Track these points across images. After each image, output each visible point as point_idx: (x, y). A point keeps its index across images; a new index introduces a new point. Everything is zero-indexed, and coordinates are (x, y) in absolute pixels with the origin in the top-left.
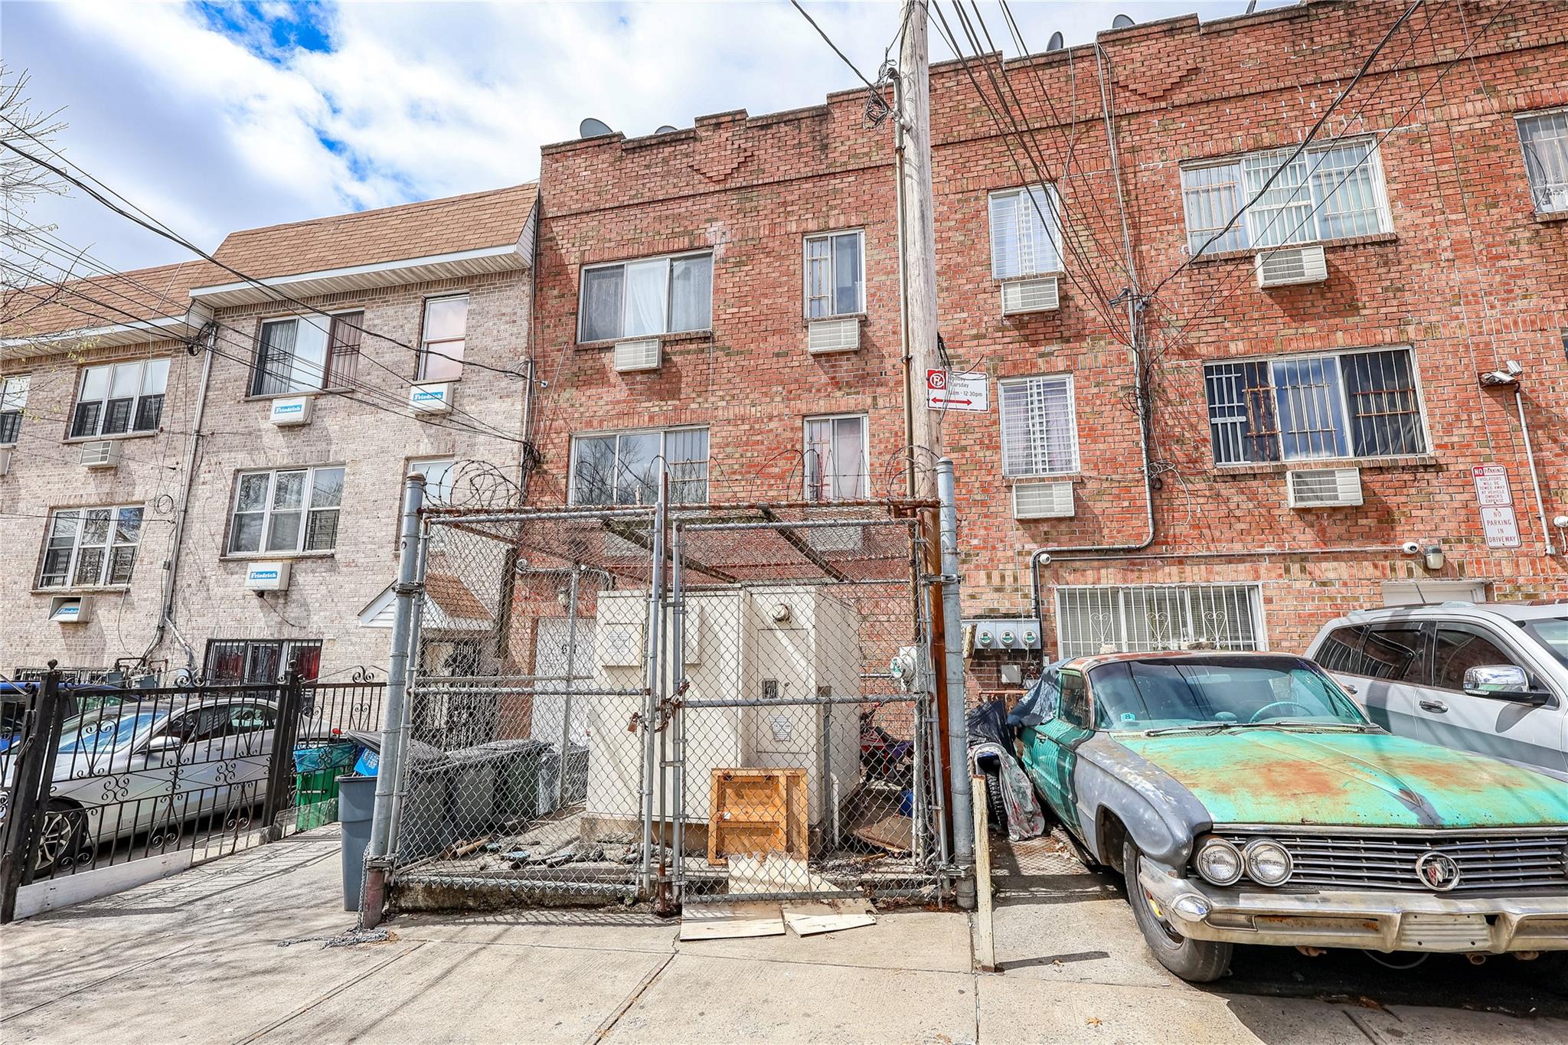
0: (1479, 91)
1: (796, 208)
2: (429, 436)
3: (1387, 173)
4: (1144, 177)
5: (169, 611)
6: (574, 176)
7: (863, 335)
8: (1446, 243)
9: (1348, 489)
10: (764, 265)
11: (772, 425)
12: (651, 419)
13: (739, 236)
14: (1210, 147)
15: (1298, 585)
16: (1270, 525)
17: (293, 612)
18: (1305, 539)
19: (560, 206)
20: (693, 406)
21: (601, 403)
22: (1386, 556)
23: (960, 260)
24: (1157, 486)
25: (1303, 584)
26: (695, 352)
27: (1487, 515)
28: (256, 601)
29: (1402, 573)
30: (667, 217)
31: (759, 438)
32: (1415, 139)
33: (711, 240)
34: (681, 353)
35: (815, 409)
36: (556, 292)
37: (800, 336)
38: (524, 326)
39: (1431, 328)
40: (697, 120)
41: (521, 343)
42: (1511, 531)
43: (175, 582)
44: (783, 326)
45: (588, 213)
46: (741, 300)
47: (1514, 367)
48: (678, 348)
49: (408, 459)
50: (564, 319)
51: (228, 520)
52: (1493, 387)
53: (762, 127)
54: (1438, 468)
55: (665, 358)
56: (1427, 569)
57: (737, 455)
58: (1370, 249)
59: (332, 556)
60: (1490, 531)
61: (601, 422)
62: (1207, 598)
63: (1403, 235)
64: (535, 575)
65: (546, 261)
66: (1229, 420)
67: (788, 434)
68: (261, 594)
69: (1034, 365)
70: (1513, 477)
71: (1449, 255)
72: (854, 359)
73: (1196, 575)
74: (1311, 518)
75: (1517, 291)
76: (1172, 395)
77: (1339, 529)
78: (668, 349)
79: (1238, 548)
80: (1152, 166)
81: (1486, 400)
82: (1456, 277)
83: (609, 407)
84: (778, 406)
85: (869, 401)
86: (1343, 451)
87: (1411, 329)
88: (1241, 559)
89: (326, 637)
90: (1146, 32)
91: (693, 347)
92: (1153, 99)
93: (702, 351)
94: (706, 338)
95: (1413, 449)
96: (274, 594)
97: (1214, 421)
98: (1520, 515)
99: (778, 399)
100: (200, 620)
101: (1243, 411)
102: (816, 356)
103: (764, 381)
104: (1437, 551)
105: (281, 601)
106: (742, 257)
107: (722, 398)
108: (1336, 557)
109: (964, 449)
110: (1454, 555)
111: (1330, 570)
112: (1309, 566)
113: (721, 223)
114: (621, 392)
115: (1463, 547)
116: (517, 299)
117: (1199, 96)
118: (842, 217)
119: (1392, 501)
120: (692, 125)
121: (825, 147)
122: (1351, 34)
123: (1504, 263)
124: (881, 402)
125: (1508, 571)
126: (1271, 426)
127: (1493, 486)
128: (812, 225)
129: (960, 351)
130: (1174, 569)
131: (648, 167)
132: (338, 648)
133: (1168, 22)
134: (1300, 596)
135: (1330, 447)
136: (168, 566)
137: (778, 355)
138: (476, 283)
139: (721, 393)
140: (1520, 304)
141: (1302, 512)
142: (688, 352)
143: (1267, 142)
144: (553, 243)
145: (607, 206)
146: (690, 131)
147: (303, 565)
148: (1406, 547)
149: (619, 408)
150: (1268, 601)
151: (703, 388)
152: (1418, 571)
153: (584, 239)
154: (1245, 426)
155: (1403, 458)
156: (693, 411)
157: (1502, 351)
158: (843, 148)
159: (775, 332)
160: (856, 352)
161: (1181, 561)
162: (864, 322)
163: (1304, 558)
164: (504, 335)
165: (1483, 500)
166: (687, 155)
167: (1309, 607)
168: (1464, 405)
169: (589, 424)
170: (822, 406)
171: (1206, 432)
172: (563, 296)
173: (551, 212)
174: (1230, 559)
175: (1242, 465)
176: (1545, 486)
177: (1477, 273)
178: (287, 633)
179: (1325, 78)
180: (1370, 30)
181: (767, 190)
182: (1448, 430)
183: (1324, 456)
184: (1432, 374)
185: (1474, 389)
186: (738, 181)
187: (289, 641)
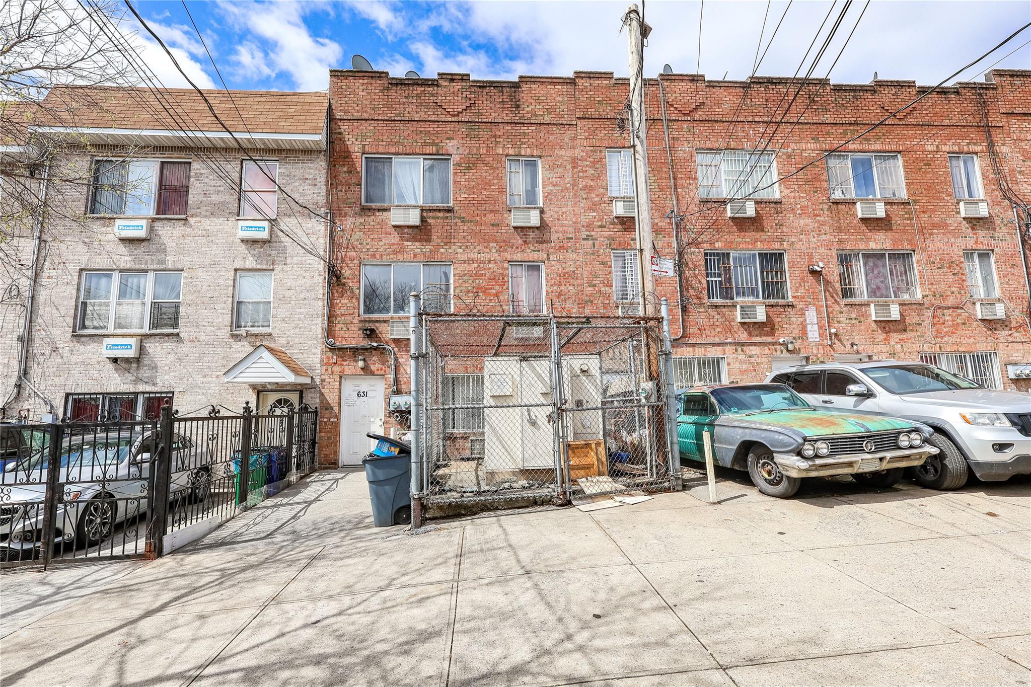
0: (813, 139)
1: (502, 140)
2: (252, 255)
3: (779, 170)
4: (680, 154)
5: (25, 373)
6: (355, 94)
7: (542, 219)
8: (799, 206)
9: (761, 315)
10: (484, 171)
11: (491, 265)
12: (415, 256)
13: (467, 151)
14: (708, 144)
15: (740, 357)
16: (729, 329)
17: (145, 373)
18: (743, 336)
19: (346, 112)
20: (442, 250)
21: (381, 243)
22: (773, 344)
23: (592, 184)
24: (684, 309)
25: (742, 357)
26: (442, 218)
27: (809, 327)
28: (110, 366)
29: (779, 352)
30: (421, 132)
31: (483, 272)
32: (789, 156)
33: (450, 151)
34: (433, 218)
35: (515, 258)
36: (345, 169)
37: (505, 215)
38: (323, 189)
39: (792, 244)
40: (439, 74)
41: (322, 200)
42: (817, 335)
43: (27, 351)
44: (497, 208)
45: (366, 120)
46: (470, 190)
47: (821, 264)
48: (431, 214)
49: (236, 270)
50: (352, 187)
51: (76, 306)
52: (813, 272)
53: (480, 87)
54: (793, 306)
55: (423, 220)
56: (788, 350)
57: (470, 282)
58: (772, 205)
59: (178, 334)
60: (810, 335)
61: (382, 256)
62: (704, 363)
63: (783, 200)
64: (340, 349)
65: (337, 148)
66: (713, 279)
67: (500, 271)
68: (115, 360)
69: (629, 244)
70: (818, 312)
71: (799, 212)
72: (537, 232)
73: (700, 352)
74: (746, 327)
75: (823, 231)
76: (691, 265)
77: (757, 332)
78: (425, 214)
79: (717, 340)
80: (684, 149)
81: (810, 278)
82: (802, 222)
83: (387, 247)
84: (494, 255)
85: (545, 256)
86: (758, 297)
87: (785, 243)
88: (718, 345)
89: (176, 390)
90: (681, 78)
91: (441, 214)
92: (685, 115)
93: (447, 218)
94: (449, 210)
95: (783, 298)
96: (127, 360)
97: (708, 279)
98: (820, 328)
99: (494, 250)
100: (56, 379)
101: (719, 275)
102: (515, 228)
103: (485, 240)
104: (792, 343)
105: (134, 365)
106: (470, 164)
107: (460, 247)
108: (755, 344)
109: (595, 285)
110: (798, 344)
111: (754, 350)
112: (745, 348)
113: (455, 141)
114: (395, 238)
115: (800, 341)
116: (318, 169)
117: (704, 117)
118: (528, 150)
119: (777, 320)
120: (436, 77)
121: (518, 107)
122: (767, 101)
123: (818, 218)
124: (551, 257)
125: (815, 352)
126: (730, 283)
127: (811, 315)
128: (511, 152)
129: (593, 233)
130: (691, 349)
131: (406, 97)
132: (188, 397)
133: (692, 76)
134: (741, 362)
135: (753, 295)
136: (20, 339)
137: (493, 225)
138: (284, 155)
139: (459, 244)
140: (823, 237)
141: (743, 324)
142: (438, 218)
143: (732, 146)
144: (341, 136)
145: (380, 118)
146: (435, 80)
147: (152, 340)
148: (781, 341)
149: (393, 248)
150: (729, 364)
151: (448, 240)
152: (785, 351)
153: (365, 138)
154: (721, 282)
155: (781, 301)
156: (442, 254)
157: (817, 257)
158: (528, 109)
159: (491, 211)
160: (537, 228)
161: (694, 345)
162: (542, 212)
163: (743, 344)
164: (308, 193)
165: (808, 321)
166: (433, 95)
167: (745, 367)
168: (802, 279)
169: (374, 256)
170: (519, 256)
171: (705, 285)
172: (351, 172)
173: (339, 115)
174: (714, 345)
175: (718, 301)
176: (828, 317)
177: (809, 221)
178: (141, 388)
179: (756, 119)
180: (774, 101)
181: (484, 126)
182: (797, 291)
183: (751, 299)
184: (792, 264)
185: (807, 273)
186: (466, 118)
187: (144, 393)
